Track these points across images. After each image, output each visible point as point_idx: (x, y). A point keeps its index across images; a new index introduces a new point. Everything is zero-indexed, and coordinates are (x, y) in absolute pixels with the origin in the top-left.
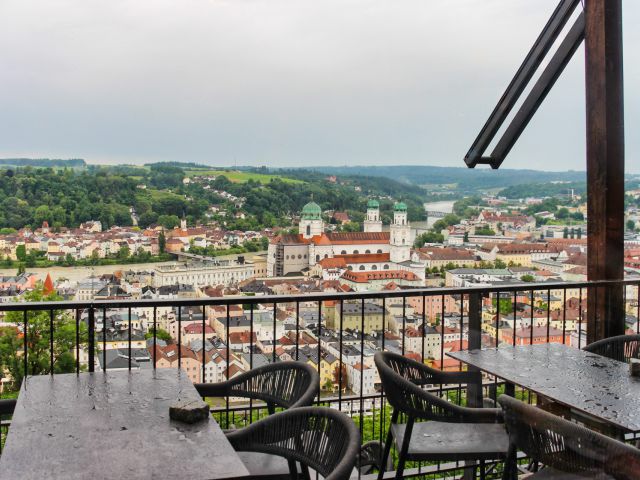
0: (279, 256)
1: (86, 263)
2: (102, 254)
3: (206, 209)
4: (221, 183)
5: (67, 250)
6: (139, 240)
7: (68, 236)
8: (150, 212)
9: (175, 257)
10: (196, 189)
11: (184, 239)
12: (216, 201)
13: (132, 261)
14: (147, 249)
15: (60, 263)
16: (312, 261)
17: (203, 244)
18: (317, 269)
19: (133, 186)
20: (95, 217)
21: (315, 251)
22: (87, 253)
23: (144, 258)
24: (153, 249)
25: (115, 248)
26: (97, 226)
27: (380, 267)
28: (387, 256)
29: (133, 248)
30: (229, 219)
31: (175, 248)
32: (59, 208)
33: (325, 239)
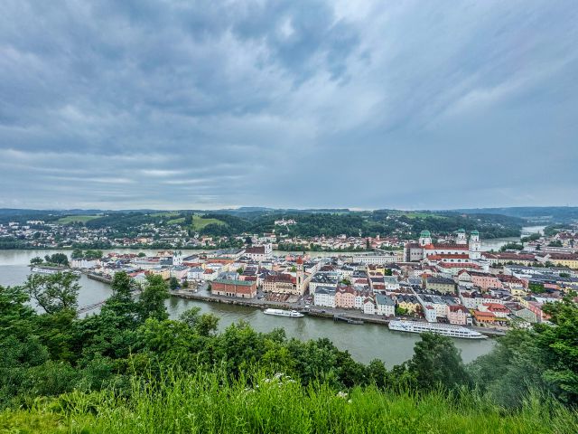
0: (408, 253)
1: (336, 251)
2: (343, 247)
3: (394, 230)
4: (403, 219)
5: (329, 245)
6: (359, 243)
7: (331, 240)
8: (367, 231)
9: (373, 250)
10: (391, 222)
11: (378, 243)
12: (399, 226)
13: (355, 251)
14: (361, 246)
15: (326, 250)
16: (425, 256)
17: (387, 245)
18: (426, 260)
19: (362, 220)
20: (343, 233)
21: (426, 252)
22: (337, 247)
23: (359, 250)
24: (364, 247)
25: (348, 245)
26: (344, 237)
27: (463, 261)
28: (468, 256)
29: (355, 246)
30: (403, 234)
31: (374, 246)
32: (329, 229)
33: (432, 246)
